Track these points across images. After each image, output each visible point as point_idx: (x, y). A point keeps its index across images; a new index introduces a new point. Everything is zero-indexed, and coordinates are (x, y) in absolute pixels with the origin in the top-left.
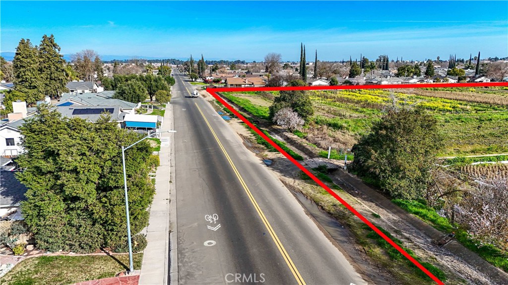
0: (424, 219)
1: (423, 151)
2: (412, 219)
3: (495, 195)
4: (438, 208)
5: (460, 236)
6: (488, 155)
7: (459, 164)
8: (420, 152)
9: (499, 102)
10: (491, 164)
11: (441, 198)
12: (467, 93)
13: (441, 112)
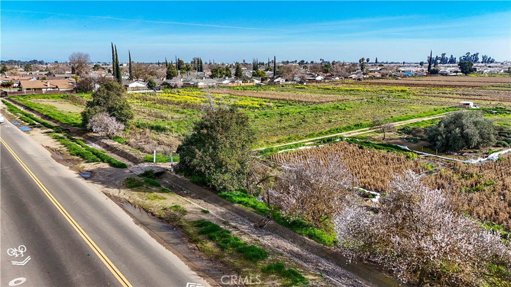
0: (246, 206)
1: (240, 145)
2: (237, 209)
3: (297, 176)
4: (257, 195)
5: (275, 216)
6: (289, 144)
7: (269, 153)
8: (238, 146)
9: (293, 99)
10: (292, 151)
11: (258, 186)
12: (269, 92)
13: (251, 109)
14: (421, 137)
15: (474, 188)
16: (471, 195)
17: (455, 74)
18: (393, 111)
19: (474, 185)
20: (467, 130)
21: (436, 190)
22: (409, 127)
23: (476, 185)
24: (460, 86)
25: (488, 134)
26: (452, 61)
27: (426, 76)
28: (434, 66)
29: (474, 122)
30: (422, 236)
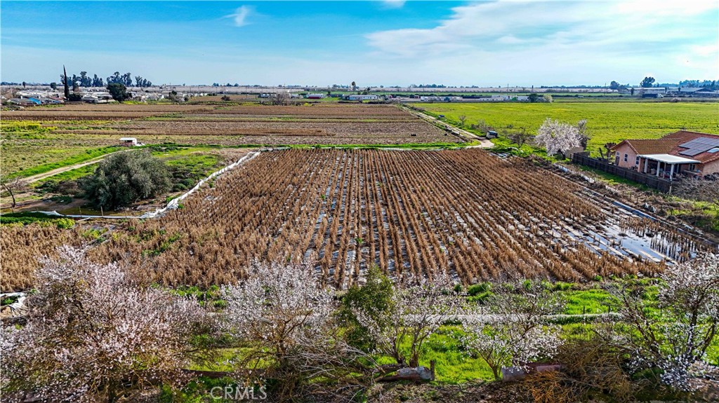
14: (75, 193)
15: (158, 249)
16: (156, 258)
17: (105, 101)
18: (21, 160)
19: (157, 245)
20: (135, 176)
21: (110, 264)
22: (52, 182)
23: (160, 244)
24: (115, 118)
25: (162, 177)
26: (98, 83)
27: (64, 104)
28: (73, 90)
29: (142, 165)
30: (102, 334)
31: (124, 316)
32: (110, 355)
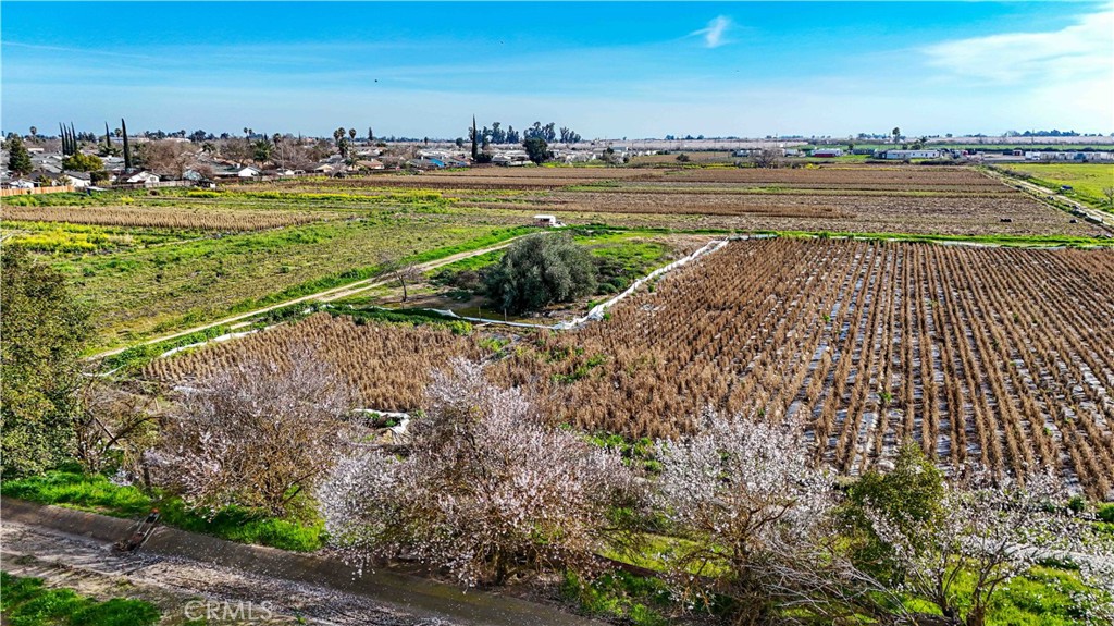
0: (85, 505)
1: (46, 351)
2: (55, 517)
3: (217, 408)
4: (111, 471)
5: (170, 513)
6: (189, 331)
7: (136, 361)
8: (40, 354)
10: (198, 348)
11: (113, 447)
12: (118, 208)
13: (70, 255)
14: (475, 288)
15: (572, 374)
16: (569, 388)
17: (520, 163)
18: (416, 240)
19: (572, 369)
20: (550, 270)
21: (512, 389)
22: (450, 271)
23: (575, 368)
24: (530, 186)
25: (584, 273)
26: (513, 138)
27: (471, 167)
28: (482, 148)
29: (560, 254)
30: (496, 484)
31: (524, 464)
32: (503, 514)
